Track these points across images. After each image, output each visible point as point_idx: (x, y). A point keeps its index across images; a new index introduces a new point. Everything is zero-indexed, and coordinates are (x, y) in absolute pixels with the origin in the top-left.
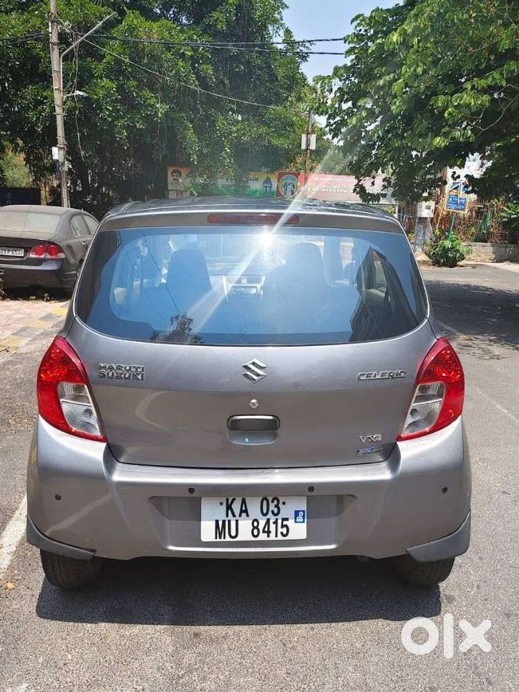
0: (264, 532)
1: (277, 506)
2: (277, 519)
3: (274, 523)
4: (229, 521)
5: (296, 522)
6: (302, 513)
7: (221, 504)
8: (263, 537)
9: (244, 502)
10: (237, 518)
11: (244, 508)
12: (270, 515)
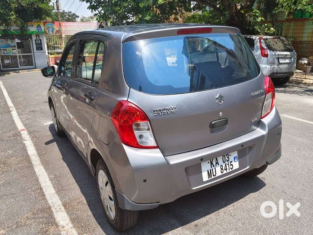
0: (225, 170)
1: (228, 157)
2: (229, 163)
3: (228, 165)
4: (212, 169)
5: (235, 162)
6: (236, 157)
7: (209, 163)
8: (225, 172)
9: (217, 159)
10: (215, 167)
11: (217, 162)
12: (226, 162)
